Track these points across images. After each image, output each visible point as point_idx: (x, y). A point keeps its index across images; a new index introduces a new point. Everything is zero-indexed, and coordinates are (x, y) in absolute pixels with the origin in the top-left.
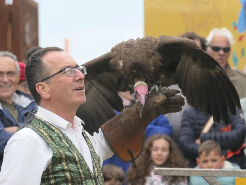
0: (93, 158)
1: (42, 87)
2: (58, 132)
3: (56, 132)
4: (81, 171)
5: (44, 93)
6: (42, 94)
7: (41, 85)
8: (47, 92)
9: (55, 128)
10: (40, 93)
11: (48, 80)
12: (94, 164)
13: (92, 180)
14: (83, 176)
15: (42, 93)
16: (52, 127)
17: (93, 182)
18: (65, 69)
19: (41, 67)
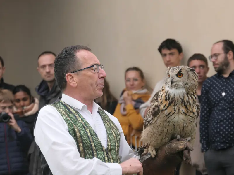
0: (108, 135)
1: (71, 77)
2: (75, 113)
3: (73, 112)
4: (93, 144)
5: (73, 82)
6: (71, 83)
7: (71, 75)
8: (75, 82)
9: (73, 110)
10: (69, 82)
11: (78, 72)
12: (108, 140)
13: (103, 152)
14: (94, 148)
15: (70, 81)
16: (71, 109)
17: (104, 154)
18: (94, 66)
19: (75, 60)
